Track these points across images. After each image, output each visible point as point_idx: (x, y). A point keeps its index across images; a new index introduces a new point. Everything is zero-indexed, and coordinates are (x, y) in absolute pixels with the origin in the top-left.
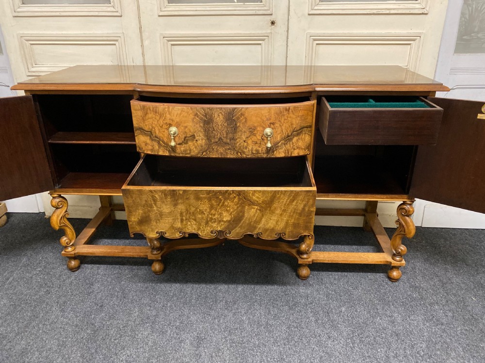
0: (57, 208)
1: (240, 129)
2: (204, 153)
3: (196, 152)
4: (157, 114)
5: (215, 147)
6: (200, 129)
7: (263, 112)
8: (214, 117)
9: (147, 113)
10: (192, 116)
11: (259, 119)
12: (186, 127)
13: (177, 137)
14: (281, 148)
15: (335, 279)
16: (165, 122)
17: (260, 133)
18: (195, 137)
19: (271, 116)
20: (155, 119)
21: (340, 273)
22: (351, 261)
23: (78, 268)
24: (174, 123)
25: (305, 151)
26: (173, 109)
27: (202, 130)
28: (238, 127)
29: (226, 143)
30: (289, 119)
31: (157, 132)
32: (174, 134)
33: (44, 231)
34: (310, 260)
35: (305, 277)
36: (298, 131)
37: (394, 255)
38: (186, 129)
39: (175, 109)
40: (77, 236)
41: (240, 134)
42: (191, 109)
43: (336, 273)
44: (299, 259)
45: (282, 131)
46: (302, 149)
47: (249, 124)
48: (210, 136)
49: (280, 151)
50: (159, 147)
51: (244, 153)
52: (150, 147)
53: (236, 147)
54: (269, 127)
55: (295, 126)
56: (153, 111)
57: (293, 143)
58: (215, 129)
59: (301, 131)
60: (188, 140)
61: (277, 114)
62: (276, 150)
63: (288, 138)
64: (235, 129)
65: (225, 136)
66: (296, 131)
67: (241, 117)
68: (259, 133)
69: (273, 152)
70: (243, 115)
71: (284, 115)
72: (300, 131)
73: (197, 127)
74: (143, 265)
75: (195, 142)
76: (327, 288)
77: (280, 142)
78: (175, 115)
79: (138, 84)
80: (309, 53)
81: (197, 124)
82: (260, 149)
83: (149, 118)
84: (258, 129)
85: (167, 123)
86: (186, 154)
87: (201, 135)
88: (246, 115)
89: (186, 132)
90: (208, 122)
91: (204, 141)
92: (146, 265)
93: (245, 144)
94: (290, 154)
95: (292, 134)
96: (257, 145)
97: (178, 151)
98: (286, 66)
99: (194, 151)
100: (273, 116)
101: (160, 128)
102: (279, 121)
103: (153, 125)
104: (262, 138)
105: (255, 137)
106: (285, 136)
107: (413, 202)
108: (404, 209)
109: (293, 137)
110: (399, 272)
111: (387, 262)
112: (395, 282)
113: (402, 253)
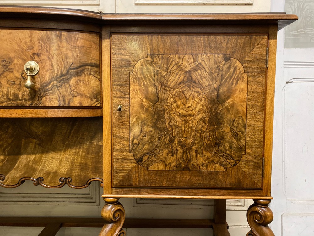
11: (16, 47)
14: (52, 93)
17: (19, 68)
19: (34, 44)
25: (92, 100)
30: (63, 50)
45: (52, 66)
46: (86, 96)
47: (2, 54)
49: (51, 97)
54: (33, 59)
55: (71, 61)
57: (70, 86)
59: (83, 70)
61: (42, 40)
62: (45, 95)
63: (62, 78)
66: (74, 69)
68: (17, 68)
69: (41, 98)
71: (54, 43)
72: (80, 69)
77: (50, 83)
82: (20, 93)
84: (16, 61)
94: (67, 102)
95: (68, 72)
96: (15, 86)
100: (36, 43)
102: (47, 51)
104: (22, 76)
105: (11, 74)
106: (57, 75)
107: (270, 200)
108: (257, 212)
109: (71, 78)
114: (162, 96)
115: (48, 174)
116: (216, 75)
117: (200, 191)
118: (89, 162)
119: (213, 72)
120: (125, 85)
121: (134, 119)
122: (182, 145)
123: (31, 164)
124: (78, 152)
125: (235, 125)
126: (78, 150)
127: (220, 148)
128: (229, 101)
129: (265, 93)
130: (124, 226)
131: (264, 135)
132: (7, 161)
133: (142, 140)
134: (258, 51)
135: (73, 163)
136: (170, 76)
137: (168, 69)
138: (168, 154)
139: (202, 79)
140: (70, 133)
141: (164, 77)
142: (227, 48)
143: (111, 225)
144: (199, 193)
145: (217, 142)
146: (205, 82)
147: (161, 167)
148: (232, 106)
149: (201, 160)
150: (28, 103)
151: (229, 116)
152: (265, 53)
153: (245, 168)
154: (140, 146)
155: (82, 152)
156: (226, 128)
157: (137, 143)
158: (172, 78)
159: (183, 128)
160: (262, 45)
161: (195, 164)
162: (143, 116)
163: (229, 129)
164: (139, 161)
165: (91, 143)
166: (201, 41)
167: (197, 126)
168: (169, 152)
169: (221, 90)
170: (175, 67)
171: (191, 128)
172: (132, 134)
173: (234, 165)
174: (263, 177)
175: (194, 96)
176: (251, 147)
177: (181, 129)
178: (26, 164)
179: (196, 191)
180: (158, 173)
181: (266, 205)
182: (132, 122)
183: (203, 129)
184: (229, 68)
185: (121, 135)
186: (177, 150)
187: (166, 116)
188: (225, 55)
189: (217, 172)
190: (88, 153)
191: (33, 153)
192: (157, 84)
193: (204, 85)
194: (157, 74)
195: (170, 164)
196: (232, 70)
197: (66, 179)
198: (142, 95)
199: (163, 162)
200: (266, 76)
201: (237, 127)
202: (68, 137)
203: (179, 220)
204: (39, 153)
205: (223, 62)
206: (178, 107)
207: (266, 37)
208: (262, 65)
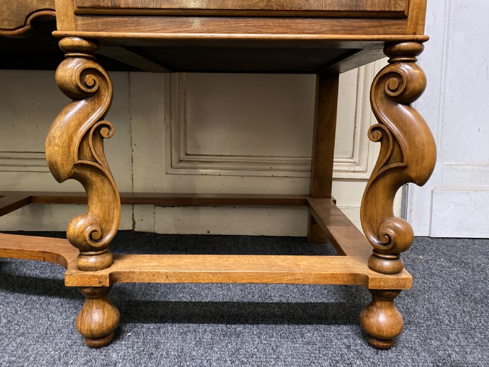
110: (394, 316)
111: (355, 276)
112: (387, 349)
113: (400, 242)
144: (268, 28)
181: (412, 56)
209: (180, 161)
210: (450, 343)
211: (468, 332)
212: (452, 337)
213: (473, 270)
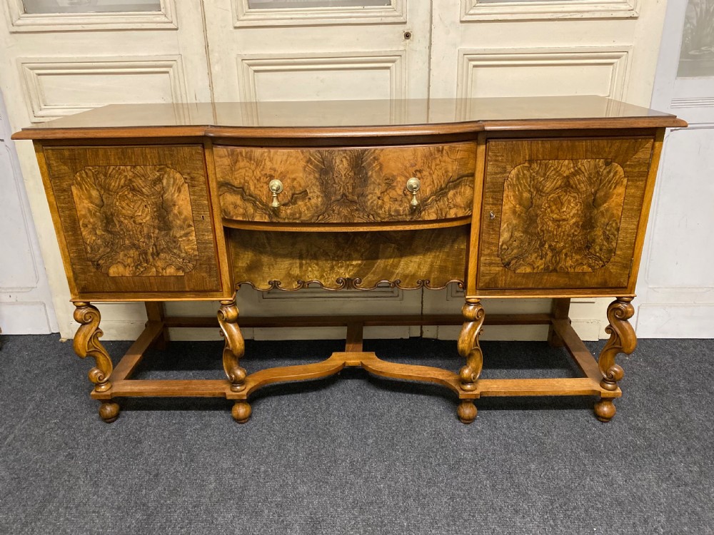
0: (84, 324)
1: (373, 180)
2: (321, 217)
3: (309, 215)
4: (252, 162)
5: (336, 208)
6: (314, 182)
7: (405, 155)
8: (336, 163)
9: (236, 161)
10: (303, 163)
11: (400, 165)
12: (294, 179)
13: (281, 195)
14: (431, 207)
15: (514, 421)
16: (263, 173)
17: (401, 186)
18: (307, 194)
19: (417, 161)
20: (250, 168)
21: (521, 412)
22: (540, 392)
23: (117, 416)
24: (277, 174)
25: (465, 210)
26: (276, 153)
27: (318, 183)
28: (370, 177)
29: (353, 202)
30: (443, 164)
31: (252, 188)
32: (277, 191)
33: (60, 361)
34: (476, 392)
35: (469, 420)
36: (455, 181)
37: (603, 382)
38: (295, 182)
39: (278, 153)
40: (114, 367)
41: (372, 188)
42: (302, 152)
43: (516, 412)
44: (461, 392)
45: (433, 181)
46: (461, 207)
47: (386, 172)
48: (329, 193)
49: (430, 211)
50: (255, 210)
51: (378, 215)
52: (241, 211)
53: (367, 207)
54: (414, 176)
55: (451, 175)
56: (246, 158)
57: (448, 199)
58: (336, 181)
59: (460, 182)
60: (297, 198)
61: (425, 156)
62: (424, 210)
63: (441, 193)
64: (365, 181)
65: (350, 191)
66: (452, 182)
67: (374, 162)
68: (399, 185)
69: (421, 213)
70: (377, 160)
71: (435, 158)
72: (458, 181)
73: (310, 179)
74: (217, 410)
75: (307, 200)
76: (504, 434)
77: (429, 199)
78: (279, 162)
79: (212, 126)
80: (462, 80)
81: (310, 174)
82: (401, 209)
83: (240, 168)
84: (399, 179)
85: (266, 174)
86: (294, 219)
87: (315, 191)
88: (381, 159)
89: (294, 187)
90: (325, 171)
91: (320, 199)
92: (222, 409)
93: (380, 202)
94: (444, 215)
95: (447, 185)
96: (396, 203)
97: (283, 214)
98: (429, 99)
99: (306, 215)
100: (419, 159)
101: (256, 181)
102: (429, 167)
103: (246, 178)
104: (404, 193)
105: (394, 192)
106: (437, 189)
107: (633, 298)
108: (619, 309)
109: (449, 191)
110: (612, 408)
111: (594, 391)
112: (607, 422)
113: (617, 378)
114: (537, 201)
115: (406, 277)
116: (595, 179)
117: (565, 290)
118: (449, 265)
119: (592, 177)
120: (499, 192)
121: (505, 225)
122: (552, 249)
123: (388, 268)
124: (438, 255)
125: (608, 228)
126: (438, 253)
127: (590, 250)
128: (605, 205)
129: (642, 197)
130: (483, 324)
131: (636, 237)
132: (365, 265)
133: (511, 245)
134: (642, 155)
135: (432, 266)
136: (546, 181)
137: (546, 174)
138: (536, 258)
139: (579, 184)
140: (431, 237)
141: (540, 182)
142: (610, 152)
143: (471, 323)
145: (588, 245)
146: (583, 187)
147: (528, 270)
148: (607, 210)
149: (569, 263)
150: (408, 218)
151: (603, 219)
152: (648, 156)
153: (613, 269)
154: (509, 251)
155: (442, 255)
156: (598, 232)
157: (506, 247)
158: (548, 184)
159: (555, 233)
160: (646, 148)
161: (563, 266)
162: (514, 222)
163: (601, 233)
164: (507, 265)
165: (452, 246)
166: (583, 144)
167: (570, 231)
168: (538, 256)
169: (598, 195)
170: (553, 172)
171: (564, 232)
172: (501, 240)
173: (602, 266)
174: (629, 277)
175: (569, 201)
176: (621, 249)
177: (553, 234)
178: (383, 269)
179: (561, 290)
180: (525, 275)
181: (628, 302)
182: (502, 228)
183: (576, 233)
184: (609, 172)
185: (490, 240)
186: (546, 254)
187: (539, 221)
188: (606, 159)
189: (584, 274)
190: (448, 256)
191: (391, 257)
192: (532, 190)
193: (581, 190)
194: (534, 180)
195: (538, 267)
196: (612, 174)
197: (423, 281)
198: (515, 201)
199: (531, 265)
200: (646, 181)
201: (609, 231)
202: (429, 241)
203: (508, 315)
204: (398, 257)
205: (604, 167)
206: (552, 212)
207: (652, 140)
208: (644, 169)
209: (457, 292)
210: (640, 419)
211: (649, 412)
212: (641, 415)
213: (660, 370)
